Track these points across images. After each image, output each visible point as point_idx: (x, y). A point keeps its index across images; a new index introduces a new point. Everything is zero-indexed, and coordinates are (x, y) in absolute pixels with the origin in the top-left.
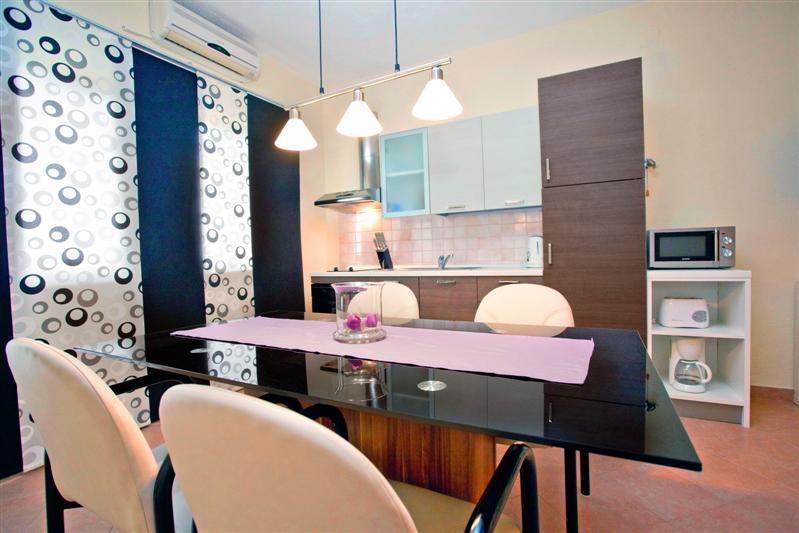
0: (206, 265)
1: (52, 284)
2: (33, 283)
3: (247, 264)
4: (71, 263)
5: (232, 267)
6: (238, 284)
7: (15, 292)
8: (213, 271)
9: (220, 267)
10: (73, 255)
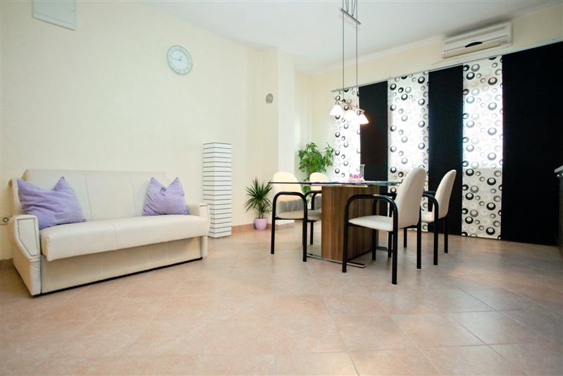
0: (465, 164)
1: (398, 170)
2: (393, 170)
3: (498, 164)
4: (404, 163)
5: (483, 165)
6: (490, 175)
7: (389, 172)
8: (469, 167)
9: (475, 165)
10: (404, 161)
